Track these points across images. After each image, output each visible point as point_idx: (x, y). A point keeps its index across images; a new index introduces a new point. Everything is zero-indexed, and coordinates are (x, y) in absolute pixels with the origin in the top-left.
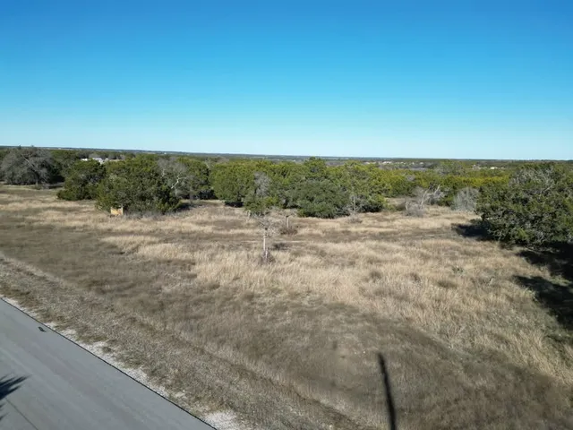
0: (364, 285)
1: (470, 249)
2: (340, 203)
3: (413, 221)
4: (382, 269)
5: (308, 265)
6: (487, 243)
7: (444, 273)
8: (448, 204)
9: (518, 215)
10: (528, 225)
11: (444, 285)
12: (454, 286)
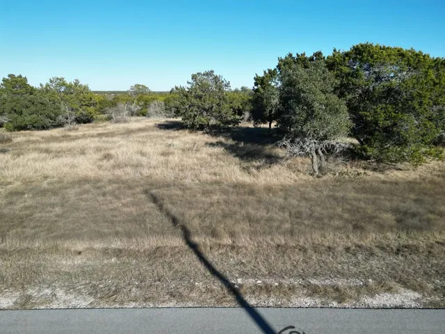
0: (101, 163)
1: (172, 135)
2: (53, 115)
3: (122, 126)
4: (112, 152)
5: (35, 160)
6: (181, 131)
7: (161, 148)
8: (144, 115)
9: (198, 107)
10: (205, 114)
11: (164, 154)
12: (172, 153)
